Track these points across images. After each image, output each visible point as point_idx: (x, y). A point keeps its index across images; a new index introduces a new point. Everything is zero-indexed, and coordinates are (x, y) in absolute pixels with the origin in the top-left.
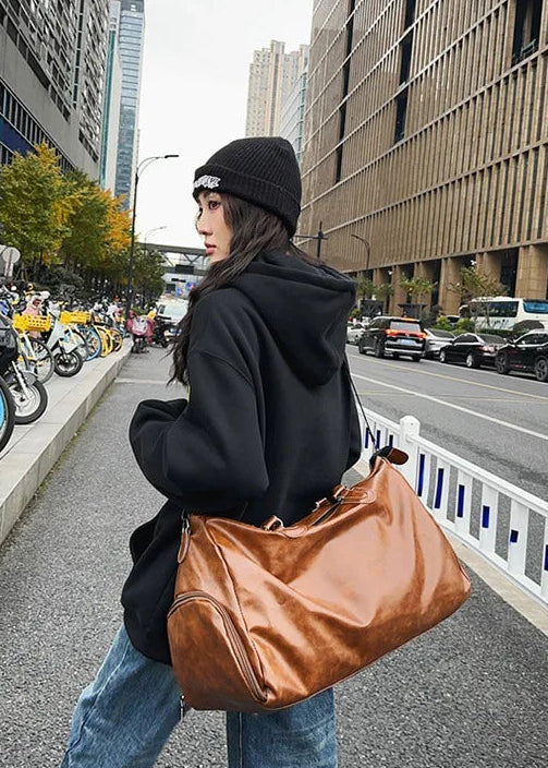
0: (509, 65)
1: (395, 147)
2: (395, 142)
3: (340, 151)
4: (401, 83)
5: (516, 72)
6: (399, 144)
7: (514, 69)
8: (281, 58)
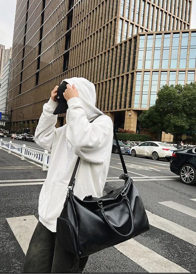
0: (62, 71)
1: (36, 87)
2: (36, 85)
3: (21, 85)
4: (37, 70)
5: (63, 74)
6: (37, 86)
7: (63, 73)
8: (4, 51)
